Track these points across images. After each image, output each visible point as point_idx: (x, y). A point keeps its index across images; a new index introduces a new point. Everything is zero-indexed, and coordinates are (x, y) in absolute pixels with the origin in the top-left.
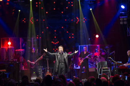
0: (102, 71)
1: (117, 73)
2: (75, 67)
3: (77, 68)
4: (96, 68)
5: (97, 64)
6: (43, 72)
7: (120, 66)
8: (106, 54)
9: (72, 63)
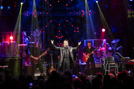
0: (109, 67)
1: (124, 69)
2: (80, 63)
3: (83, 64)
4: (102, 64)
5: (104, 59)
7: (127, 62)
8: (113, 49)
9: (77, 59)
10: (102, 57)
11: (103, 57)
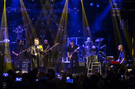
2: (63, 61)
3: (66, 62)
4: (85, 63)
5: (87, 58)
6: (28, 66)
7: (111, 61)
8: (97, 48)
9: (60, 57)
10: (85, 56)
11: (86, 55)
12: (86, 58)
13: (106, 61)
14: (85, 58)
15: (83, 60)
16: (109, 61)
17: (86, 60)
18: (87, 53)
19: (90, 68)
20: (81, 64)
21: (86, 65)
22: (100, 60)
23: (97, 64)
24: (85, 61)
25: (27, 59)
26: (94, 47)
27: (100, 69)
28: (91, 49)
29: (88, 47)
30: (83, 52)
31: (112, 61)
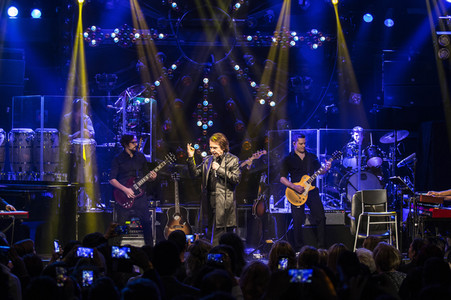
2: (272, 206)
3: (281, 211)
4: (347, 214)
6: (157, 223)
7: (431, 210)
8: (384, 164)
9: (262, 193)
10: (346, 191)
11: (350, 188)
12: (349, 197)
13: (417, 207)
14: (345, 199)
15: (338, 203)
16: (425, 208)
17: (350, 205)
18: (353, 180)
19: (363, 231)
20: (334, 217)
21: (348, 220)
22: (395, 204)
23: (386, 218)
24: (346, 209)
25: (154, 200)
26: (375, 161)
27: (394, 234)
28: (367, 169)
29: (354, 160)
30: (340, 177)
31: (436, 207)
